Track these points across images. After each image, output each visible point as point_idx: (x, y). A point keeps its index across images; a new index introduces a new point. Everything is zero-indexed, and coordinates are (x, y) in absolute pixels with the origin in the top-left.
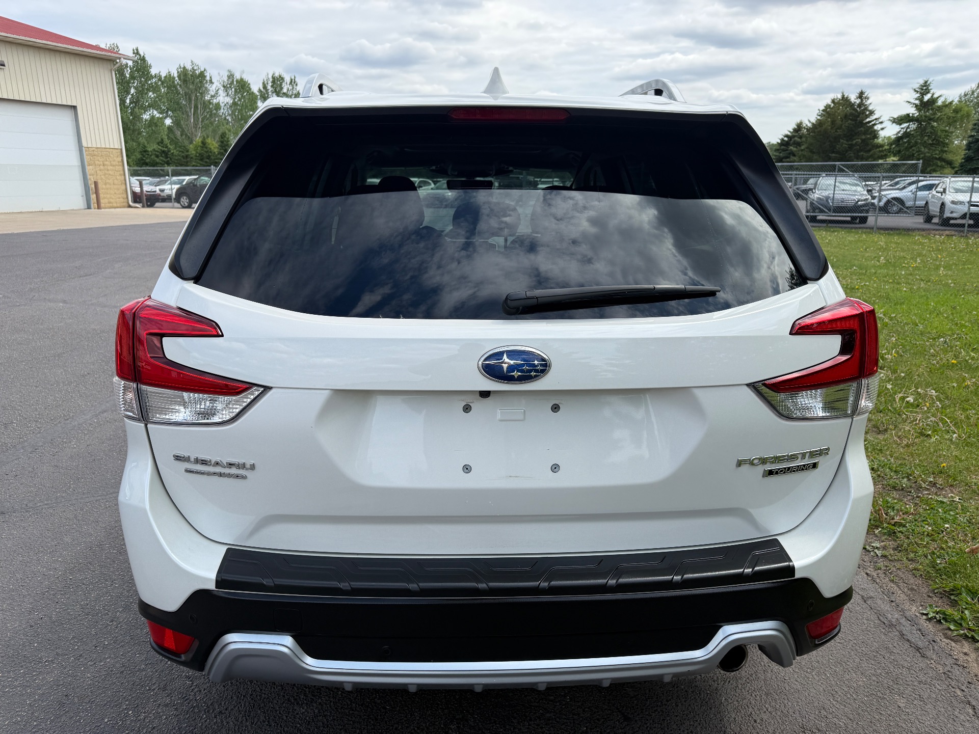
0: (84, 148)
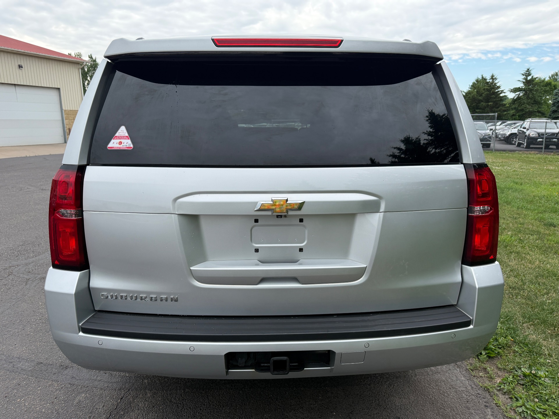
0: (63, 111)
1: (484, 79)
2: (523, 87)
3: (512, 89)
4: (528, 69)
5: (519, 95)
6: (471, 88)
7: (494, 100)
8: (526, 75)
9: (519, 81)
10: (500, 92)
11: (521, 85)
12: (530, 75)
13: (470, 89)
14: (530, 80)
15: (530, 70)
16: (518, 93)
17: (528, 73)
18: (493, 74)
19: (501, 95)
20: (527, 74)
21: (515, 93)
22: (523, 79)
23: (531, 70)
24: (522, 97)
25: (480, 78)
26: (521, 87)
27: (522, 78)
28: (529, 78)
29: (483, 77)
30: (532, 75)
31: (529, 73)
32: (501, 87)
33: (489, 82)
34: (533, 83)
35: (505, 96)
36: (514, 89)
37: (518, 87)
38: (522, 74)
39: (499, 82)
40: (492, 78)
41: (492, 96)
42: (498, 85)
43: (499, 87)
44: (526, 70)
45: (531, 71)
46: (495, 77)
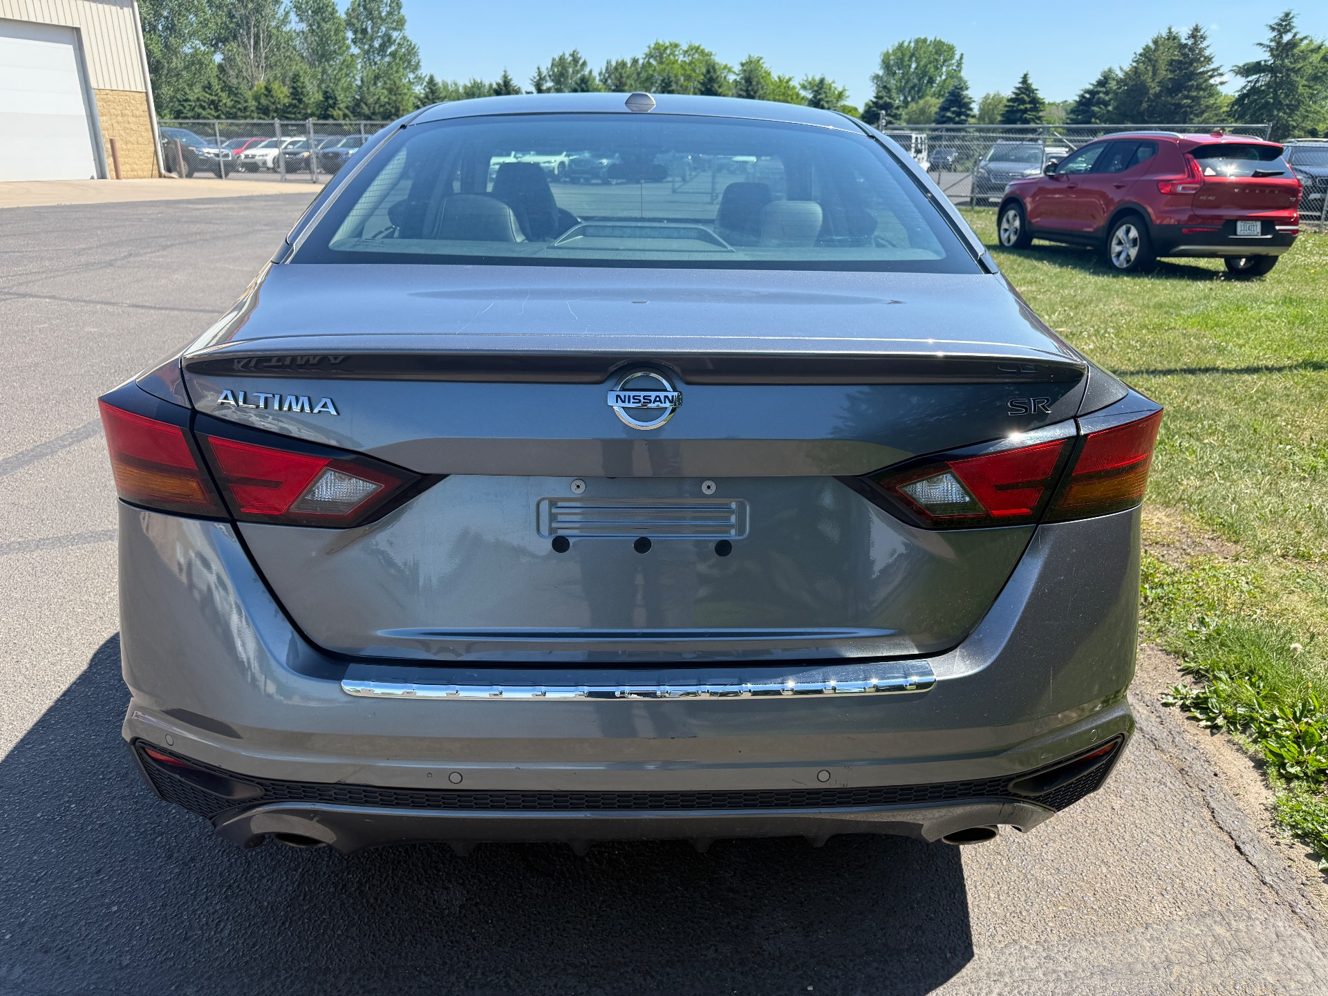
0: (93, 91)
1: (1172, 37)
2: (1270, 63)
3: (1241, 65)
4: (1287, 15)
5: (1257, 81)
6: (1135, 62)
7: (1194, 94)
8: (1279, 31)
9: (1261, 44)
10: (1209, 74)
11: (1264, 56)
12: (1289, 31)
13: (1135, 64)
14: (1288, 42)
15: (1291, 16)
16: (1254, 77)
17: (1284, 25)
18: (1197, 26)
19: (1212, 81)
20: (1282, 26)
21: (1247, 77)
22: (1272, 41)
23: (1293, 17)
24: (1263, 88)
25: (1164, 35)
26: (1263, 63)
27: (1268, 36)
28: (1287, 38)
29: (1170, 32)
30: (1294, 31)
31: (1289, 24)
32: (1213, 60)
33: (1186, 44)
34: (1295, 51)
35: (1222, 83)
36: (1244, 66)
37: (1255, 60)
38: (1271, 26)
39: (1211, 47)
40: (1195, 34)
41: (1190, 83)
42: (1207, 53)
43: (1209, 60)
44: (1281, 15)
45: (1294, 20)
46: (1202, 33)
